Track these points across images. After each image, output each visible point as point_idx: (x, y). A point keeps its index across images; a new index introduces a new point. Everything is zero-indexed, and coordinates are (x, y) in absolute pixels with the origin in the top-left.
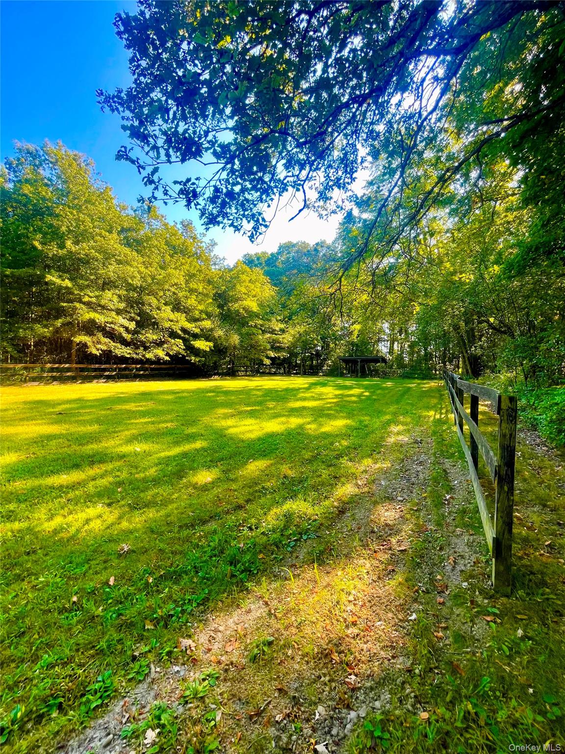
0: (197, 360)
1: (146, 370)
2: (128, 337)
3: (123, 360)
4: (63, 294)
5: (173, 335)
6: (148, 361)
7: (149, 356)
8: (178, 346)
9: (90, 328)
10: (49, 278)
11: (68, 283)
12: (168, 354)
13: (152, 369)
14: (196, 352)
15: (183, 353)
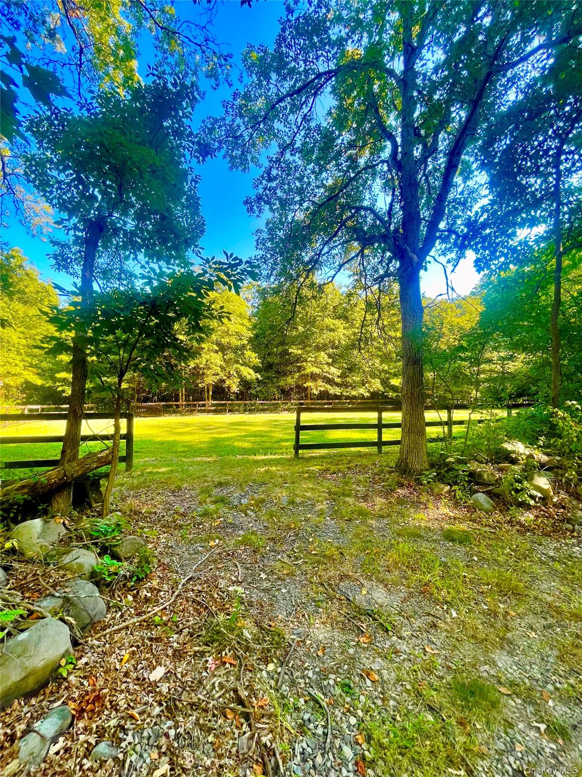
0: (394, 395)
1: (354, 403)
2: (338, 380)
3: (336, 397)
4: (298, 359)
5: (374, 376)
6: (355, 397)
7: (354, 393)
8: (377, 385)
9: (314, 377)
10: (290, 350)
11: (300, 352)
12: (369, 391)
13: (358, 404)
14: (394, 389)
15: (382, 389)
